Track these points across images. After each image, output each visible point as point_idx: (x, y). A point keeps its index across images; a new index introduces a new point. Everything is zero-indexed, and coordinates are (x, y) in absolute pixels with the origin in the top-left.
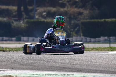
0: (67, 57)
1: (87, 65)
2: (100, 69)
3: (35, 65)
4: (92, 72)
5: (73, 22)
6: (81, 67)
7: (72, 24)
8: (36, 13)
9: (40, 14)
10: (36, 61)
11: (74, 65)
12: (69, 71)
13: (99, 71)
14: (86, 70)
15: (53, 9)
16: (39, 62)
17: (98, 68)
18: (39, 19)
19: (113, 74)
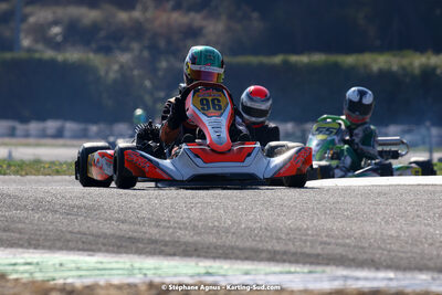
0: (142, 197)
1: (218, 232)
2: (270, 247)
3: (20, 226)
4: (237, 258)
5: (164, 64)
6: (196, 238)
7: (160, 73)
8: (24, 26)
9: (40, 33)
10: (22, 214)
11: (171, 230)
12: (152, 253)
13: (264, 255)
14: (215, 248)
15: (89, 15)
16: (37, 216)
17: (261, 241)
18: (36, 51)
19: (318, 264)
